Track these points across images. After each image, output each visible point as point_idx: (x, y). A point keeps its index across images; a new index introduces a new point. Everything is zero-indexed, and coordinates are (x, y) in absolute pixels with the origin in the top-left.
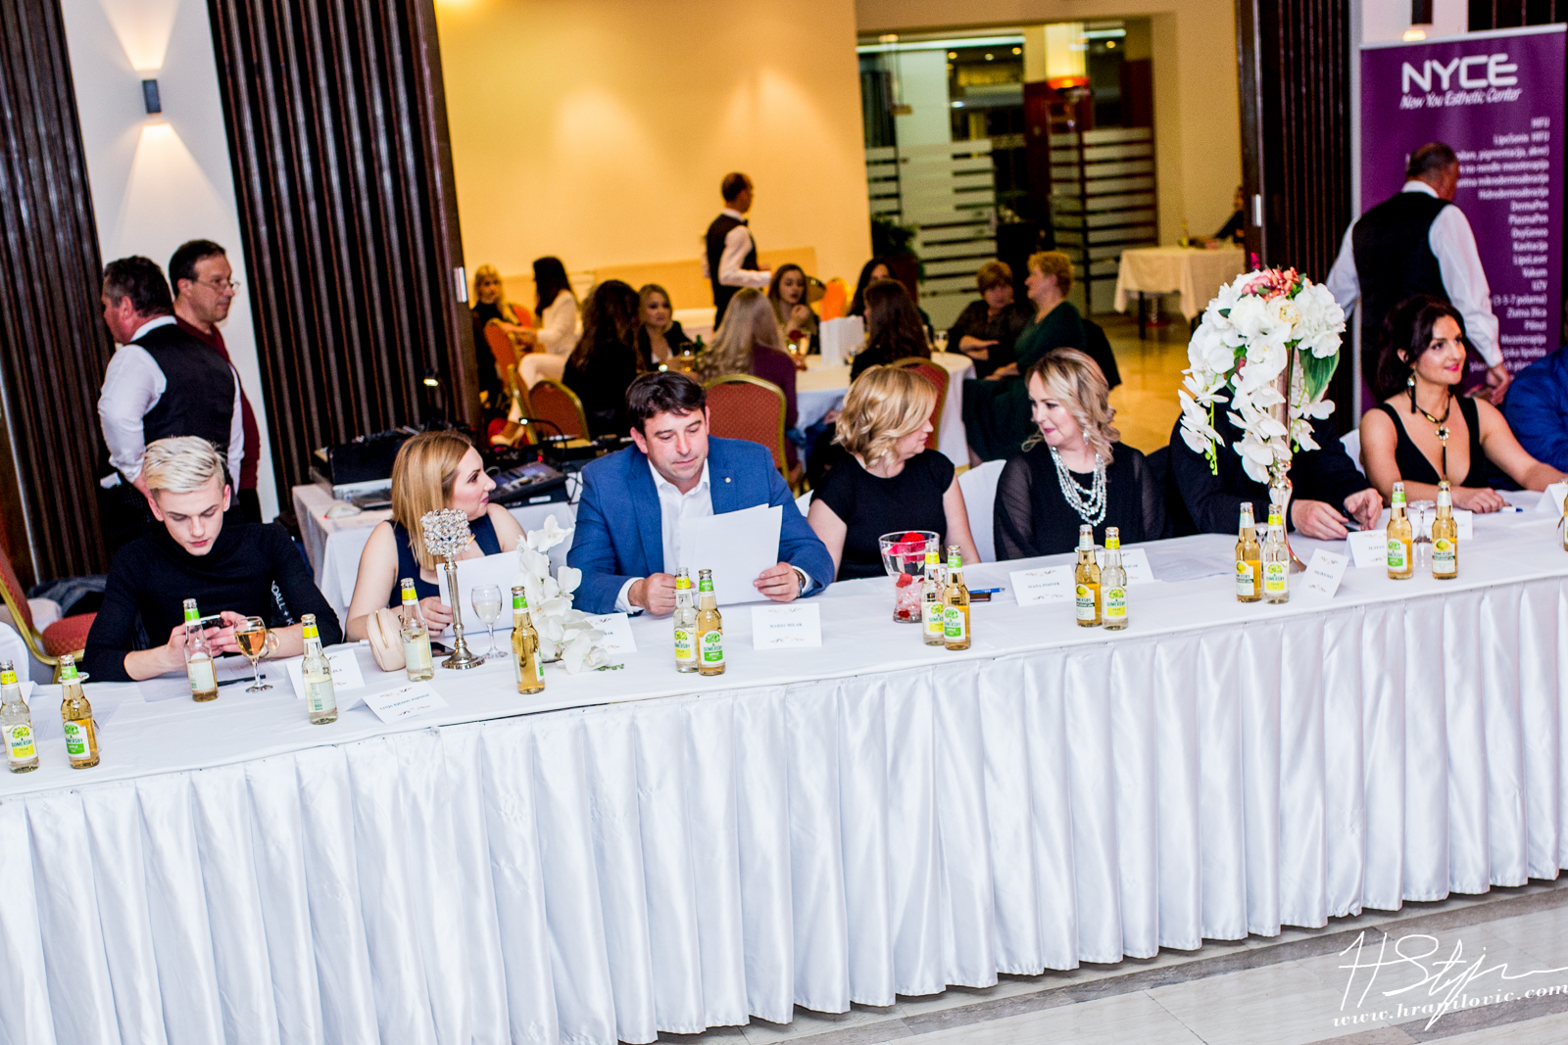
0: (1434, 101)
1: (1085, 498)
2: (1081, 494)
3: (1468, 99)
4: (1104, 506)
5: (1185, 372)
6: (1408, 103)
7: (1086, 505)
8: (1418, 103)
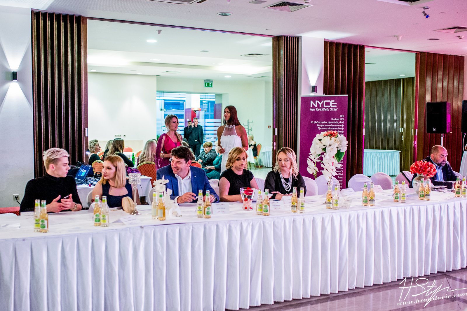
0: (318, 109)
1: (286, 185)
2: (286, 184)
3: (326, 110)
4: (291, 186)
5: (309, 154)
6: (312, 110)
7: (287, 186)
8: (314, 110)
